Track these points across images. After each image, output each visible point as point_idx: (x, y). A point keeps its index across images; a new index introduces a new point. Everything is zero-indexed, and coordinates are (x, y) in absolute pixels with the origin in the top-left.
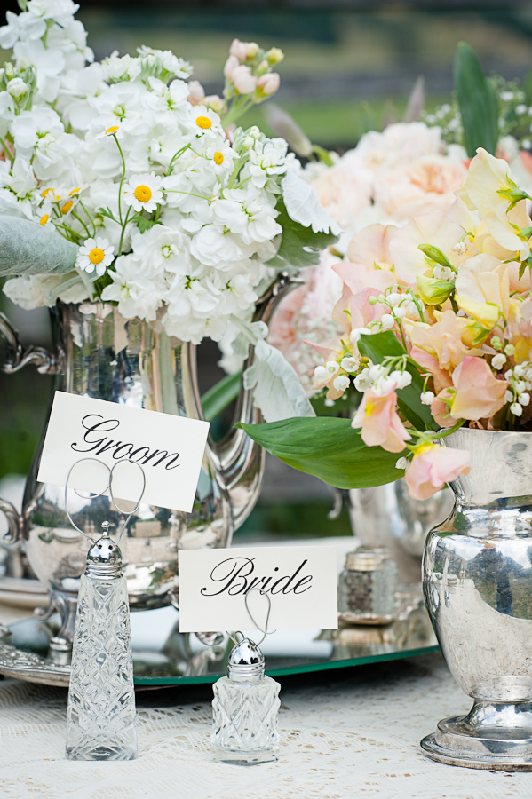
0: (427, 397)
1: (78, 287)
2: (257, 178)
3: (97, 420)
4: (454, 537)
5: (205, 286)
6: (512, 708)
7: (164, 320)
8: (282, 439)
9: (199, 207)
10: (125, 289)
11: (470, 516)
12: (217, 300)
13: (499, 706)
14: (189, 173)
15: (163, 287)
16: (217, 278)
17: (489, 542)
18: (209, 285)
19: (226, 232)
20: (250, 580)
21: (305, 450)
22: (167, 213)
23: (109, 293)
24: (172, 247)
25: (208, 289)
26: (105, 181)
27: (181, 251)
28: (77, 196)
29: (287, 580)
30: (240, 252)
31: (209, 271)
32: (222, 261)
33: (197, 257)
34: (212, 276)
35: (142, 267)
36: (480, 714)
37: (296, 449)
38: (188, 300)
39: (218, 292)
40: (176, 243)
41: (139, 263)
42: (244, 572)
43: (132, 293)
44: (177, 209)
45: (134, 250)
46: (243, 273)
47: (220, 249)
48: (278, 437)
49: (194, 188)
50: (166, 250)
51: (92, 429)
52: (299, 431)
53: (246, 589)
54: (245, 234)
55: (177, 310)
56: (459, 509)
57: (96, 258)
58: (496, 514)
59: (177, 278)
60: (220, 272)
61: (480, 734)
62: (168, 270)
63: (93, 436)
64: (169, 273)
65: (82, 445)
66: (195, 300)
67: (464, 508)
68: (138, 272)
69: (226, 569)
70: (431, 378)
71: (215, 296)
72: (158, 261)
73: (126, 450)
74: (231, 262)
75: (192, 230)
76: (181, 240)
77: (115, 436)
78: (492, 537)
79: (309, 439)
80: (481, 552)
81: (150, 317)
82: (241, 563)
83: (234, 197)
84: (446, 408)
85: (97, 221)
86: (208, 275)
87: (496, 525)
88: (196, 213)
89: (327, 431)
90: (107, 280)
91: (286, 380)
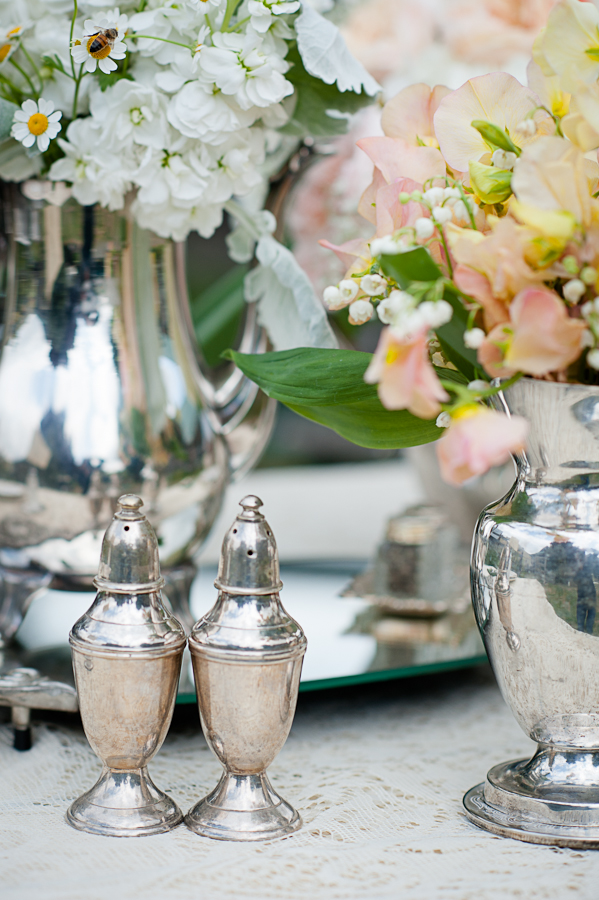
0: (474, 338)
1: (20, 160)
2: (258, 18)
4: (514, 524)
5: (187, 164)
6: (589, 758)
7: (134, 208)
8: (283, 377)
9: (180, 57)
10: (81, 166)
11: (538, 496)
12: (205, 184)
13: (571, 757)
14: (167, 10)
15: (132, 163)
16: (204, 153)
17: (563, 534)
18: (194, 162)
19: (216, 92)
21: (314, 393)
22: (140, 64)
23: (60, 169)
24: (144, 110)
25: (193, 169)
26: (58, 17)
27: (156, 115)
28: (17, 38)
30: (234, 120)
31: (194, 144)
32: (210, 132)
33: (176, 125)
34: (198, 150)
35: (103, 136)
36: (545, 765)
37: (302, 391)
38: (164, 181)
39: (205, 172)
40: (149, 104)
41: (99, 131)
43: (90, 173)
44: (151, 58)
45: (93, 112)
46: (240, 147)
47: (206, 116)
48: (279, 373)
49: (174, 31)
50: (136, 113)
52: (307, 367)
54: (241, 96)
55: (152, 196)
56: (521, 487)
57: (37, 127)
58: (571, 495)
59: (149, 154)
60: (208, 146)
61: (543, 793)
62: (139, 141)
64: (140, 146)
66: (174, 183)
67: (528, 485)
68: (97, 143)
71: (203, 178)
72: (124, 129)
74: (222, 133)
75: (169, 88)
76: (155, 101)
78: (565, 526)
79: (320, 379)
80: (549, 545)
81: (116, 204)
83: (227, 45)
84: (499, 354)
85: (44, 72)
86: (193, 148)
87: (572, 511)
88: (175, 64)
89: (344, 369)
90: (54, 154)
91: (297, 292)
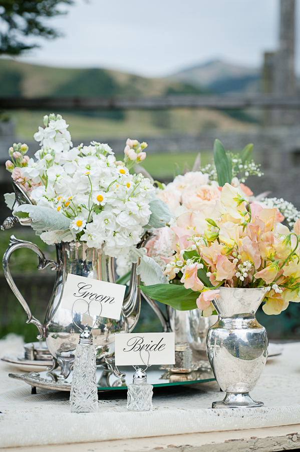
0: (209, 274)
1: (70, 236)
2: (142, 193)
3: (84, 285)
4: (218, 329)
5: (121, 235)
6: (241, 395)
7: (104, 249)
8: (154, 292)
9: (120, 204)
10: (90, 236)
11: (224, 321)
12: (126, 241)
13: (236, 394)
14: (116, 191)
15: (105, 235)
16: (126, 232)
17: (232, 330)
18: (123, 234)
19: (130, 214)
20: (142, 345)
21: (163, 297)
22: (106, 207)
23: (83, 238)
24: (109, 220)
25: (123, 236)
26: (82, 194)
27: (112, 221)
28: (71, 200)
29: (156, 346)
30: (135, 222)
31: (123, 229)
32: (129, 225)
33: (119, 224)
34: (124, 231)
35: (97, 227)
36: (229, 397)
37: (160, 296)
38: (115, 240)
39: (126, 237)
40: (110, 218)
41: (95, 226)
42: (139, 343)
43: (93, 237)
44: (111, 205)
45: (94, 221)
46: (136, 230)
47: (128, 221)
48: (153, 291)
49: (118, 197)
50: (106, 221)
51: (82, 288)
52: (161, 290)
53: (140, 349)
54: (138, 214)
55: (110, 244)
56: (220, 319)
57: (79, 224)
58: (234, 320)
59: (110, 232)
60: (127, 229)
61: (229, 404)
62: (107, 229)
63: (82, 291)
64: (107, 230)
65: (78, 294)
66: (117, 240)
67: (222, 318)
68: (95, 229)
69: (133, 341)
70: (210, 267)
71: (125, 239)
72: (103, 225)
73: (94, 296)
74: (132, 226)
75: (117, 213)
76: (112, 217)
77: (90, 291)
78: (232, 329)
79: (164, 293)
80: (229, 336)
81: (99, 247)
82: (139, 339)
83: (133, 200)
84: (214, 277)
85: (79, 210)
86: (123, 231)
87: (234, 324)
88: (118, 206)
89: (171, 290)
90: (83, 233)
91: (156, 269)
